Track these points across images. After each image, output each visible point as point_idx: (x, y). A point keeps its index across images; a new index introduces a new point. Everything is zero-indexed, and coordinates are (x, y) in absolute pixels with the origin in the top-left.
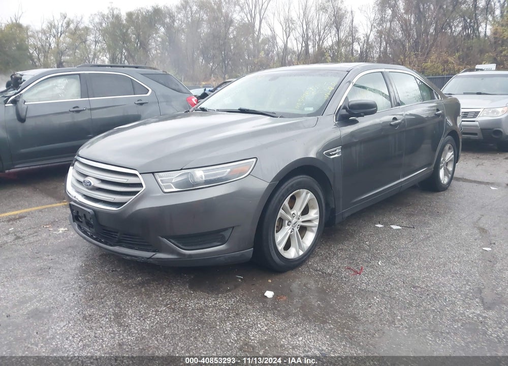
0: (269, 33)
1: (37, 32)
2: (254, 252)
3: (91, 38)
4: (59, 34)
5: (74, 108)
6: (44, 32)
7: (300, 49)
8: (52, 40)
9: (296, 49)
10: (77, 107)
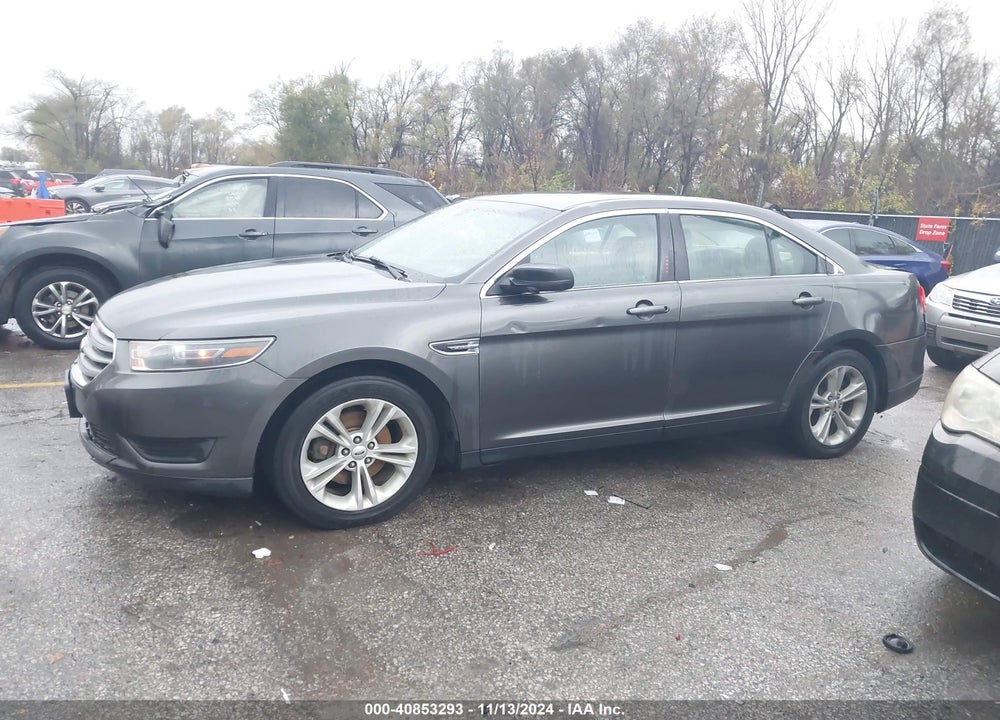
0: (802, 104)
1: (369, 92)
2: (256, 484)
3: (457, 105)
4: (405, 96)
5: (247, 231)
6: (380, 92)
7: (869, 139)
8: (391, 105)
9: (858, 139)
10: (253, 230)
